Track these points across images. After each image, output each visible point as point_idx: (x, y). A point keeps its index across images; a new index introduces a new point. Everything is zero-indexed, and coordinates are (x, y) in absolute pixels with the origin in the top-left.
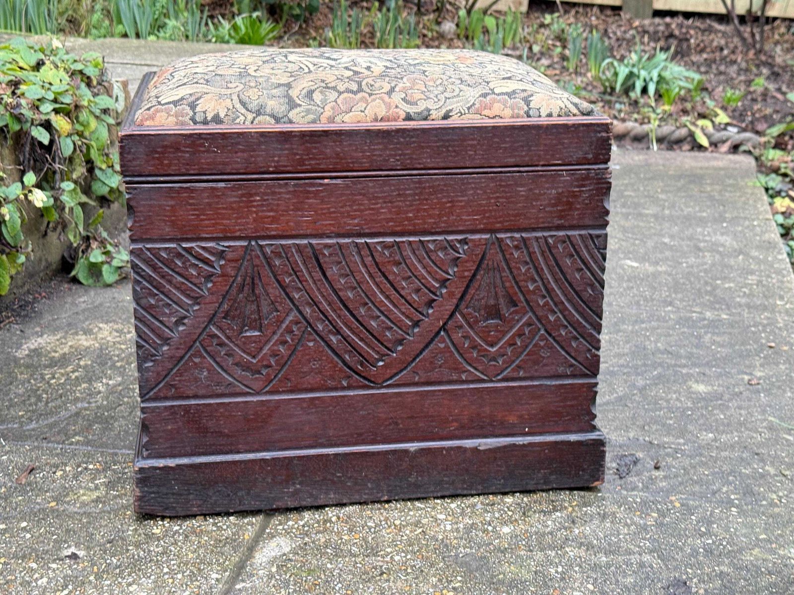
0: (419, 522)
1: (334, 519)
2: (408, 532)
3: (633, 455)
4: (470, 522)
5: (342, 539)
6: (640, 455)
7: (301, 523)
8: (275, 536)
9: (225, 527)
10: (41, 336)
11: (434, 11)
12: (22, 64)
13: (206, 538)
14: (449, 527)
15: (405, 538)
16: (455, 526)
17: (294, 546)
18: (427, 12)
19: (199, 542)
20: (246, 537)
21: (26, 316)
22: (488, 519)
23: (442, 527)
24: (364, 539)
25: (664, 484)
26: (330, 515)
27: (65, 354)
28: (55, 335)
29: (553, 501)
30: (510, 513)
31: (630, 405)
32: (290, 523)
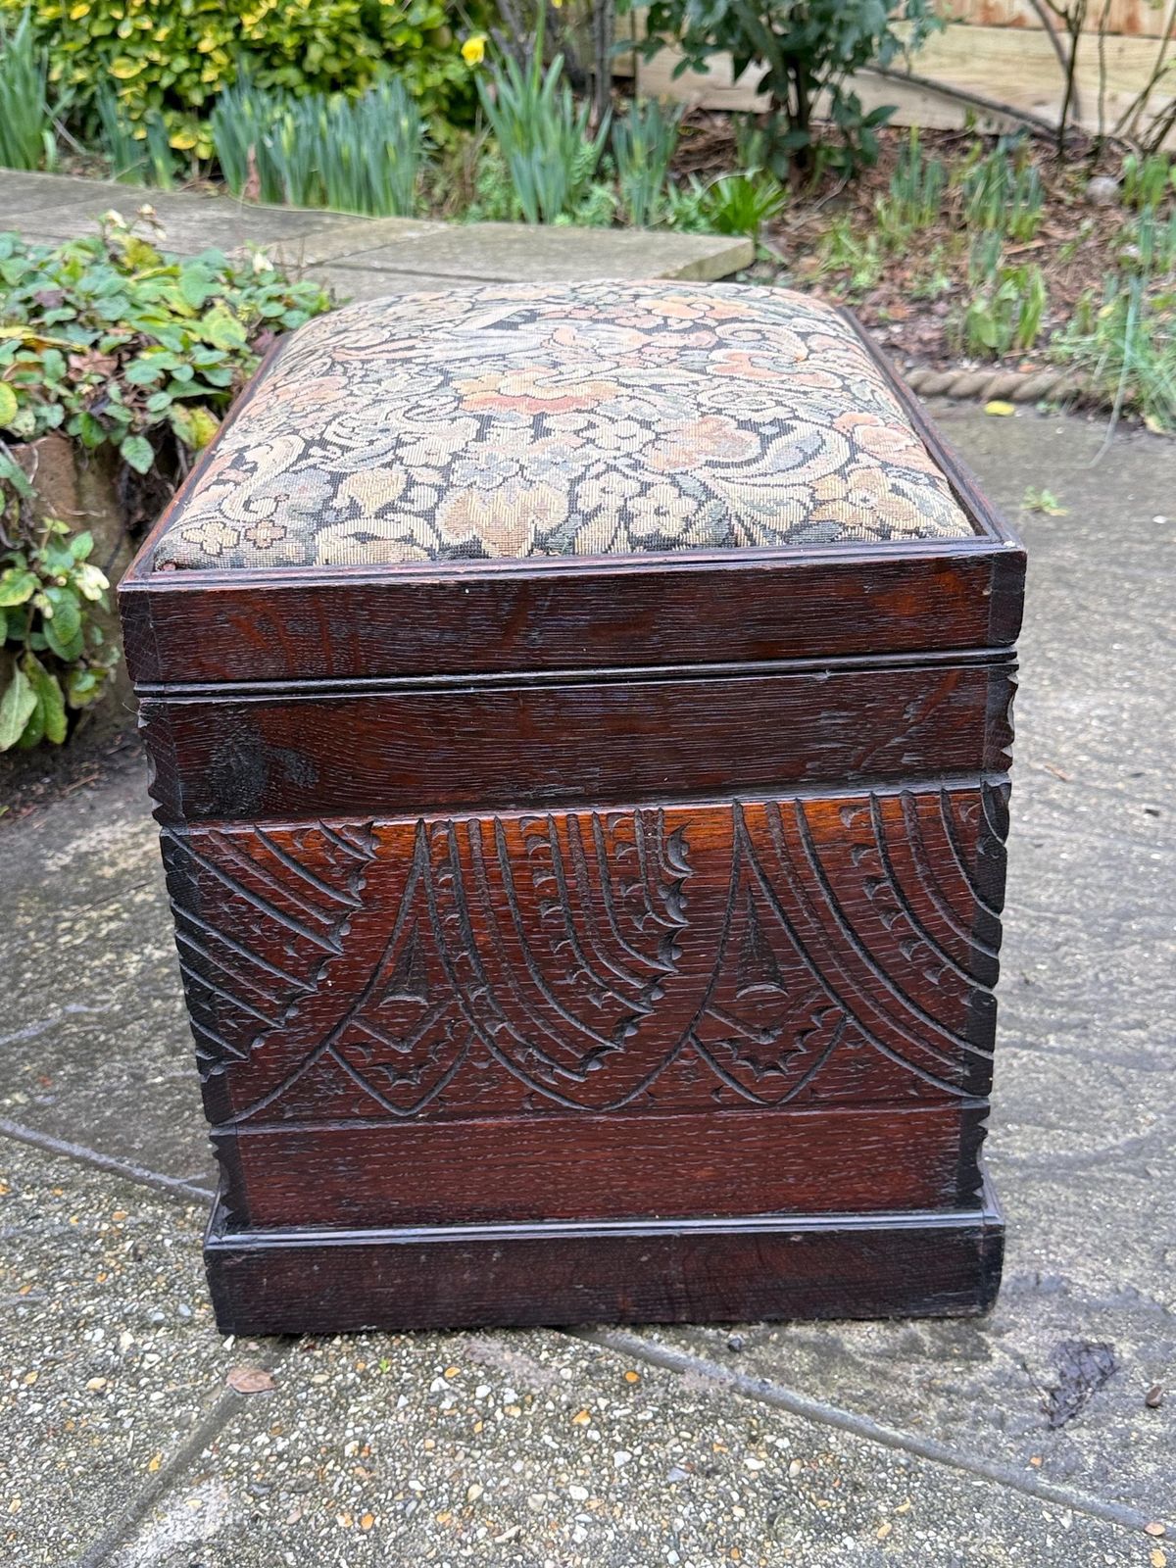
0: (522, 1500)
1: (350, 1449)
2: (482, 1532)
3: (1107, 1348)
4: (634, 1527)
5: (334, 1523)
6: (1125, 1350)
7: (281, 1445)
8: (209, 1475)
9: (127, 1424)
10: (113, 822)
11: (1088, 155)
12: (175, 306)
13: (72, 1454)
14: (580, 1534)
15: (468, 1552)
16: (595, 1535)
17: (229, 1521)
18: (1077, 158)
19: (54, 1463)
20: (154, 1466)
21: (122, 771)
22: (680, 1523)
23: (566, 1529)
24: (379, 1533)
25: (1152, 1468)
26: (349, 1433)
27: (125, 871)
28: (136, 822)
29: (856, 1488)
30: (739, 1512)
31: (1155, 1172)
32: (262, 1439)
